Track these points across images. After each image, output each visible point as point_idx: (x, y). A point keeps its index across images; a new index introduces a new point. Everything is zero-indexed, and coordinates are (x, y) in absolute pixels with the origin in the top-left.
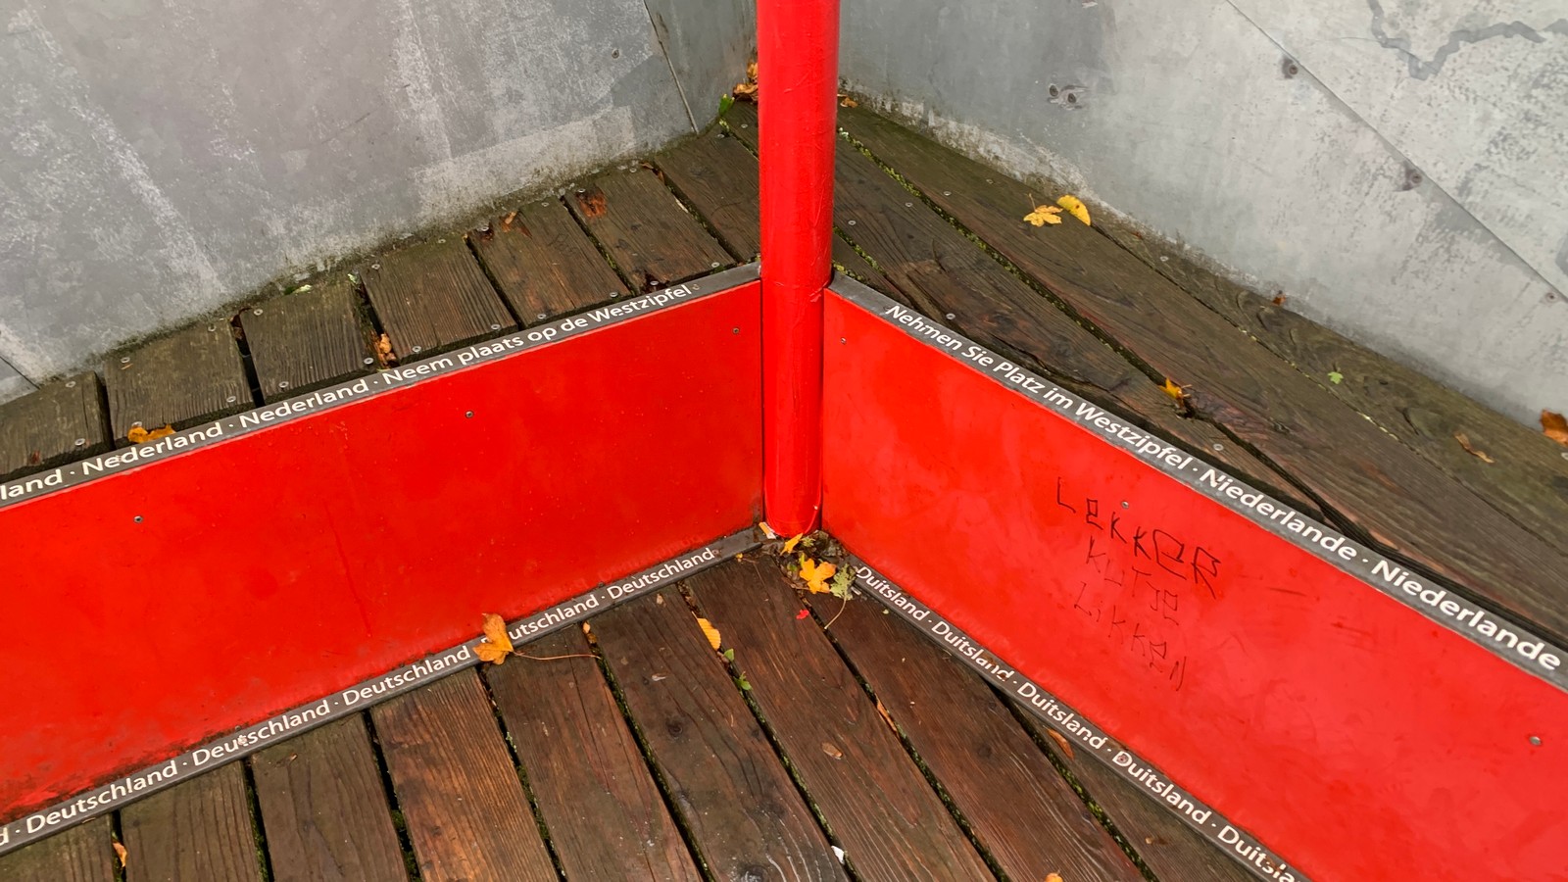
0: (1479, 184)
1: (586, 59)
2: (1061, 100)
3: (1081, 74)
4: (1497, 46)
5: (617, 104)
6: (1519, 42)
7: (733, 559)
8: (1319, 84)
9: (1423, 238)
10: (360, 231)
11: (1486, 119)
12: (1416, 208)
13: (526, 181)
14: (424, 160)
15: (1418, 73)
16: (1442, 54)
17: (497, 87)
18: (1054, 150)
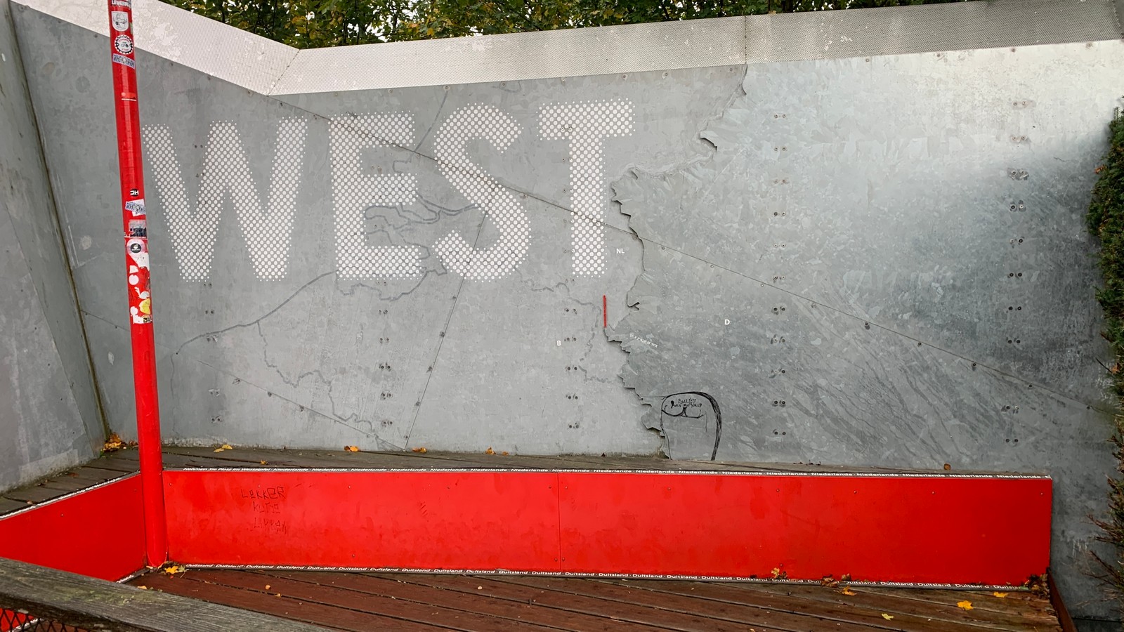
0: (314, 405)
1: (66, 434)
2: (216, 421)
3: (220, 413)
4: (306, 377)
5: (74, 448)
6: (310, 375)
7: (141, 576)
8: (277, 395)
9: (309, 420)
10: (4, 485)
11: (310, 391)
12: (305, 414)
13: (48, 472)
14: (22, 463)
15: (295, 387)
16: (298, 381)
17: (43, 441)
18: (217, 436)
